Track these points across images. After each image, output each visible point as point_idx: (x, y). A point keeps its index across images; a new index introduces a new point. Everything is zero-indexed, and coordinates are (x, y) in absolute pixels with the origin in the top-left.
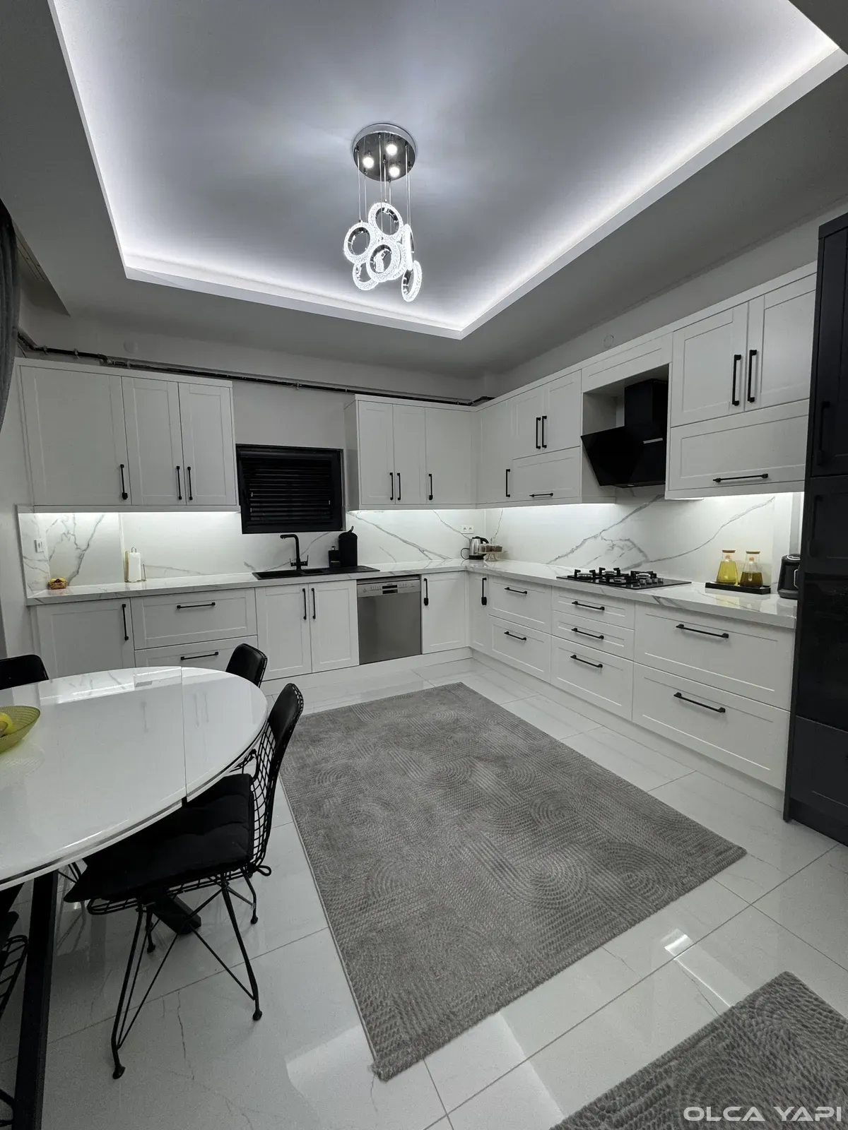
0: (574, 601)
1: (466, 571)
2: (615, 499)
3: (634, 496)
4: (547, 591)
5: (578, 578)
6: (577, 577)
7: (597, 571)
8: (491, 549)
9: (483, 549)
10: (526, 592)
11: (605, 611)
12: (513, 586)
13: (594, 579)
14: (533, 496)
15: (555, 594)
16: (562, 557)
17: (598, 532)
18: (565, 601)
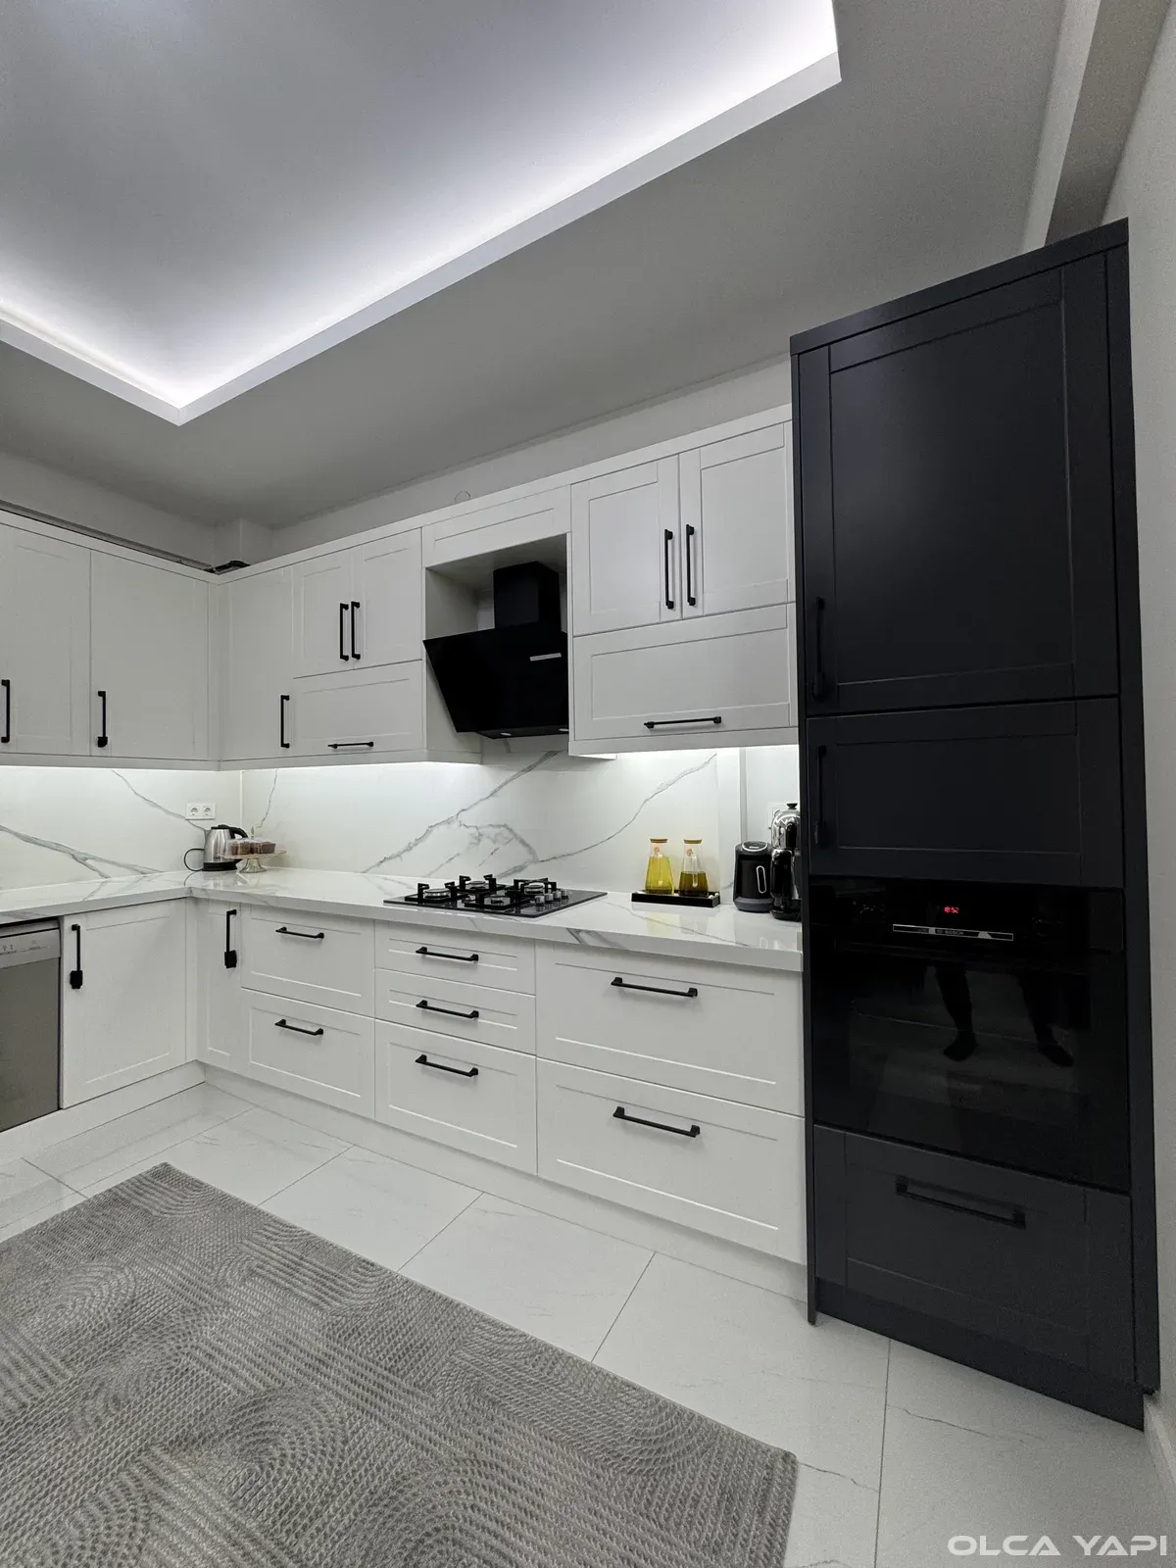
0: (419, 947)
1: (191, 899)
2: (481, 757)
3: (509, 752)
4: (367, 932)
5: (425, 901)
6: (423, 898)
7: (457, 883)
8: (251, 850)
9: (235, 850)
10: (321, 936)
11: (479, 963)
12: (294, 924)
13: (454, 899)
14: (335, 746)
15: (383, 934)
16: (390, 858)
17: (454, 814)
18: (402, 949)
